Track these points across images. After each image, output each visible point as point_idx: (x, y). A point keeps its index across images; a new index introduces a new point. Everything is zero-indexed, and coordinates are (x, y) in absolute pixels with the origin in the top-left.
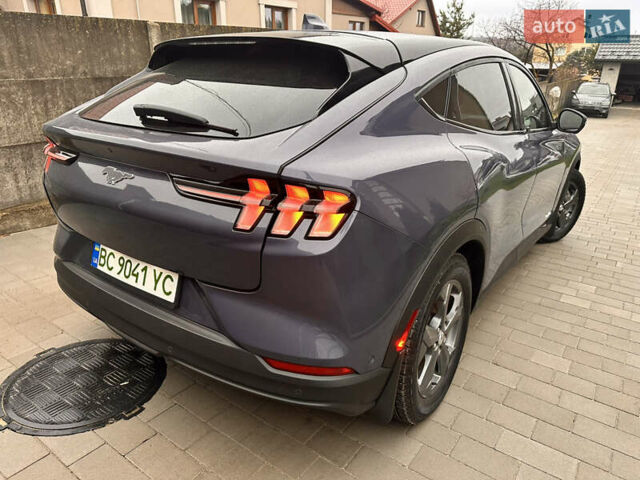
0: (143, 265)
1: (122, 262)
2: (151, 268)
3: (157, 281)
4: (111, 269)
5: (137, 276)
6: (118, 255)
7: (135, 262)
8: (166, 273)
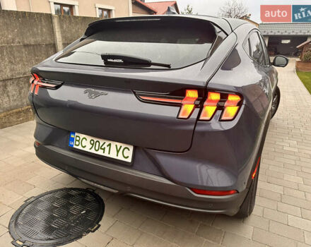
0: (107, 142)
1: (92, 142)
2: (114, 144)
3: (118, 151)
4: (84, 147)
5: (104, 149)
6: (89, 138)
7: (102, 142)
8: (124, 146)
